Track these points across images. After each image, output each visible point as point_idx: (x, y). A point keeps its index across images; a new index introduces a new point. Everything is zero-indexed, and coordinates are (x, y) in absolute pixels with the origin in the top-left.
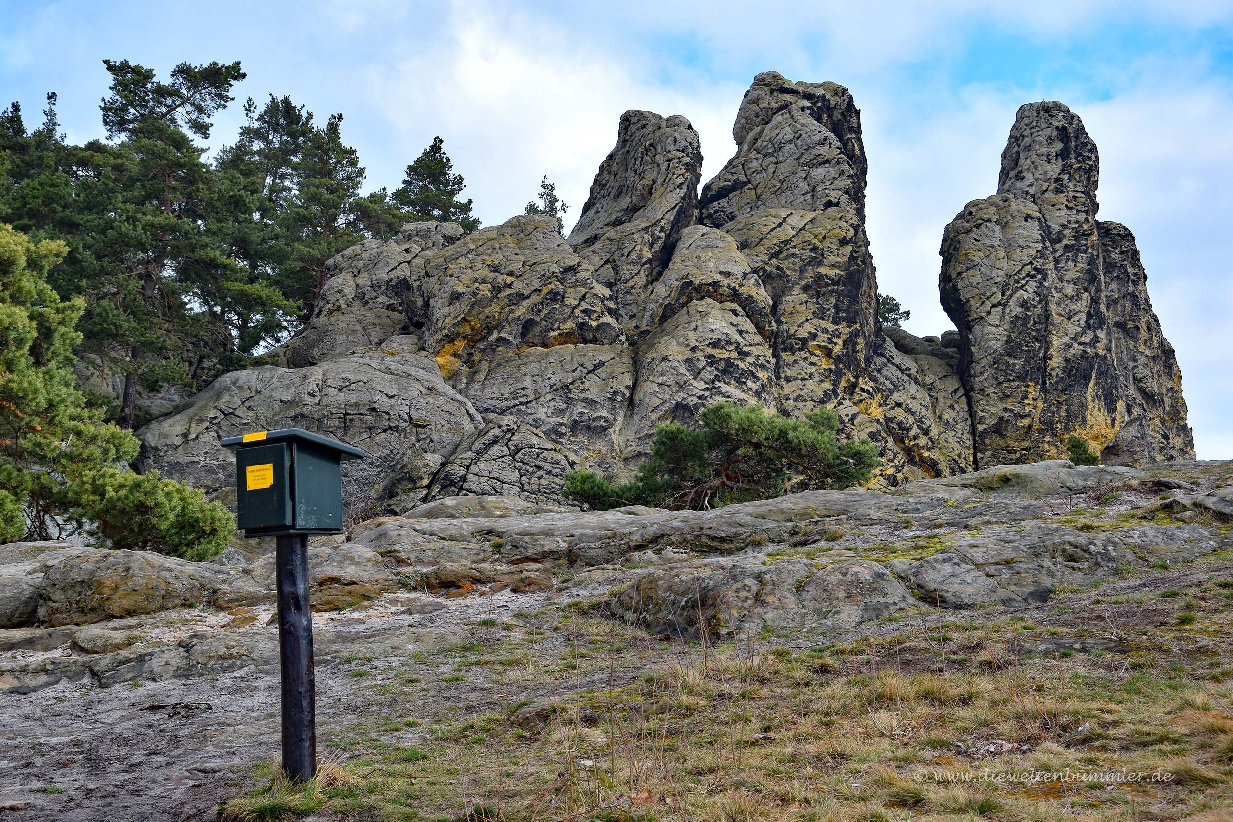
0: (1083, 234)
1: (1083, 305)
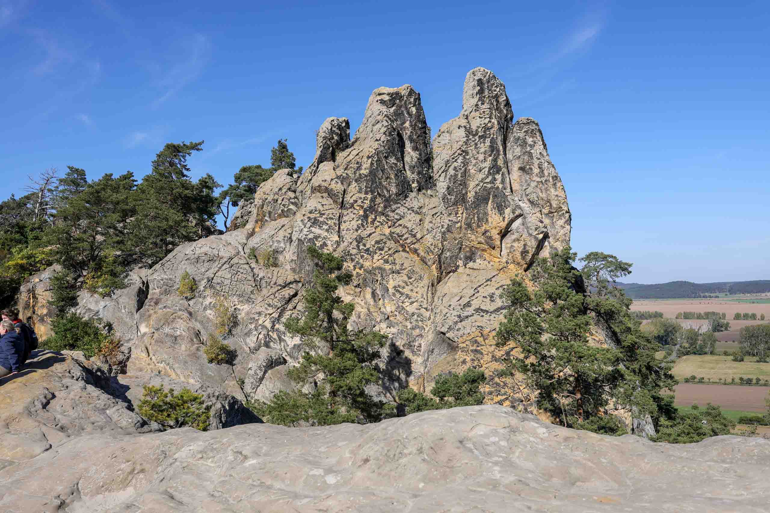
0: (488, 129)
1: (488, 164)
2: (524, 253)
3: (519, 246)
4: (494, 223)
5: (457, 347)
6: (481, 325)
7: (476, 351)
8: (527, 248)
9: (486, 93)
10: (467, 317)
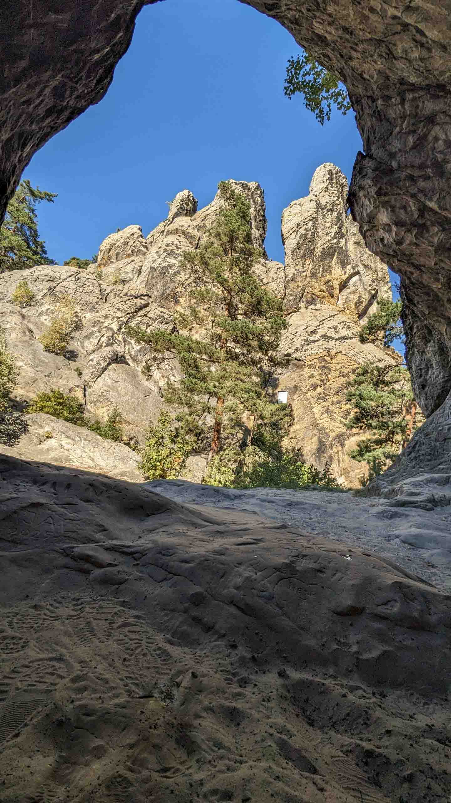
0: (336, 205)
1: (334, 230)
2: (359, 303)
3: (354, 298)
4: (336, 275)
5: (304, 365)
6: (328, 347)
7: (324, 367)
8: (362, 300)
9: (334, 180)
10: (314, 341)
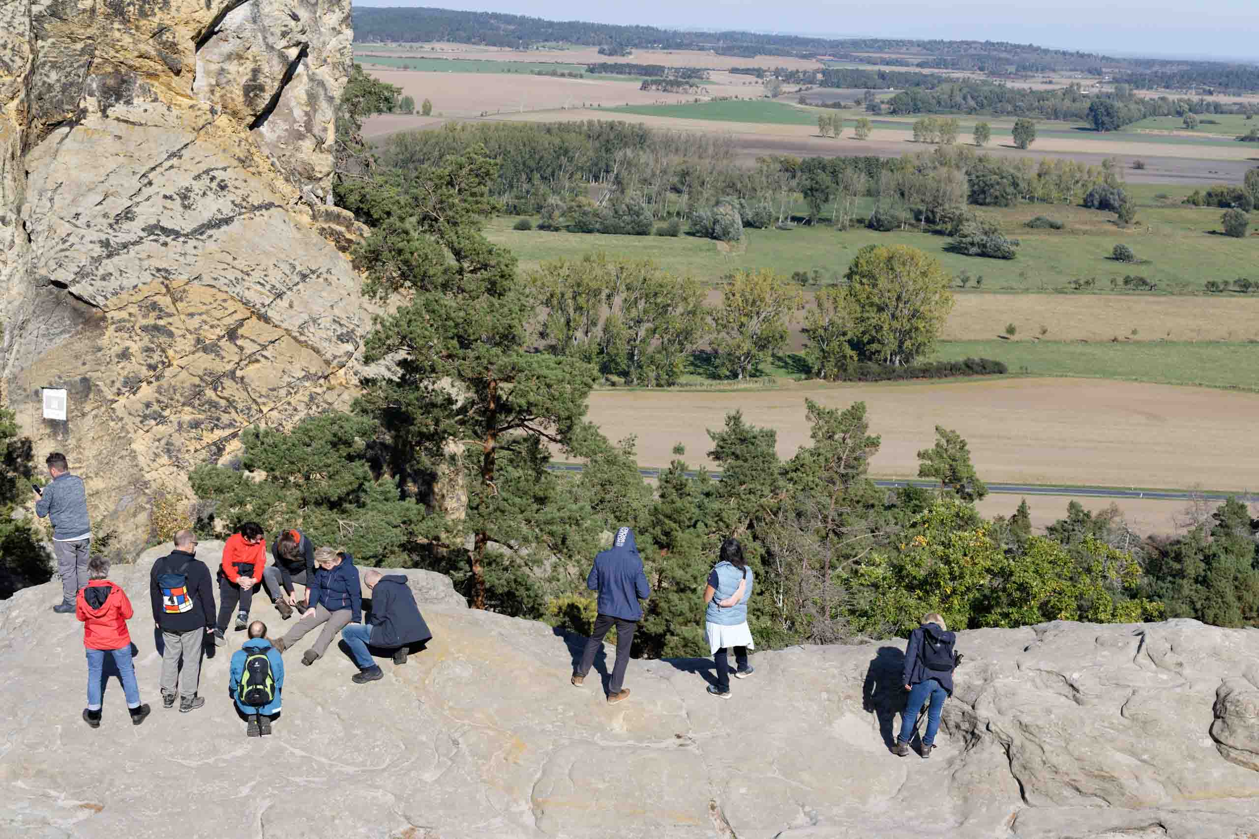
2: (252, 89)
3: (239, 73)
4: (183, 9)
5: (104, 319)
6: (164, 265)
7: (156, 328)
8: (261, 79)
10: (125, 246)
